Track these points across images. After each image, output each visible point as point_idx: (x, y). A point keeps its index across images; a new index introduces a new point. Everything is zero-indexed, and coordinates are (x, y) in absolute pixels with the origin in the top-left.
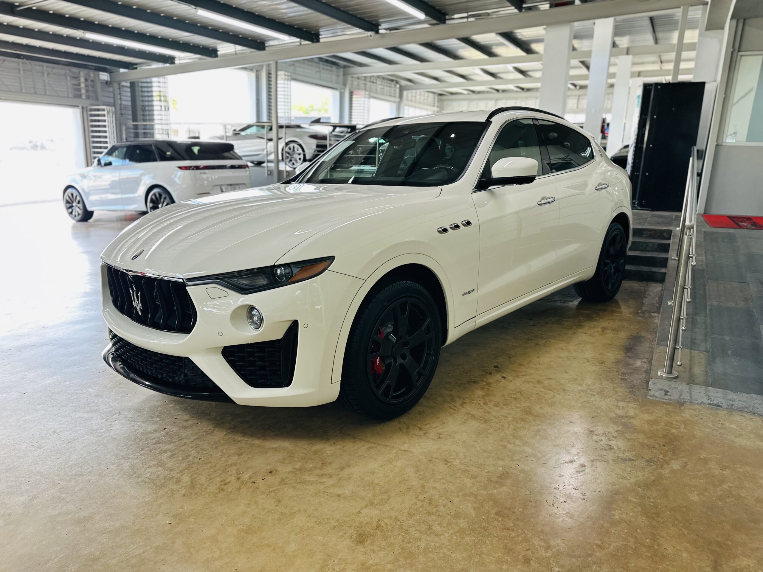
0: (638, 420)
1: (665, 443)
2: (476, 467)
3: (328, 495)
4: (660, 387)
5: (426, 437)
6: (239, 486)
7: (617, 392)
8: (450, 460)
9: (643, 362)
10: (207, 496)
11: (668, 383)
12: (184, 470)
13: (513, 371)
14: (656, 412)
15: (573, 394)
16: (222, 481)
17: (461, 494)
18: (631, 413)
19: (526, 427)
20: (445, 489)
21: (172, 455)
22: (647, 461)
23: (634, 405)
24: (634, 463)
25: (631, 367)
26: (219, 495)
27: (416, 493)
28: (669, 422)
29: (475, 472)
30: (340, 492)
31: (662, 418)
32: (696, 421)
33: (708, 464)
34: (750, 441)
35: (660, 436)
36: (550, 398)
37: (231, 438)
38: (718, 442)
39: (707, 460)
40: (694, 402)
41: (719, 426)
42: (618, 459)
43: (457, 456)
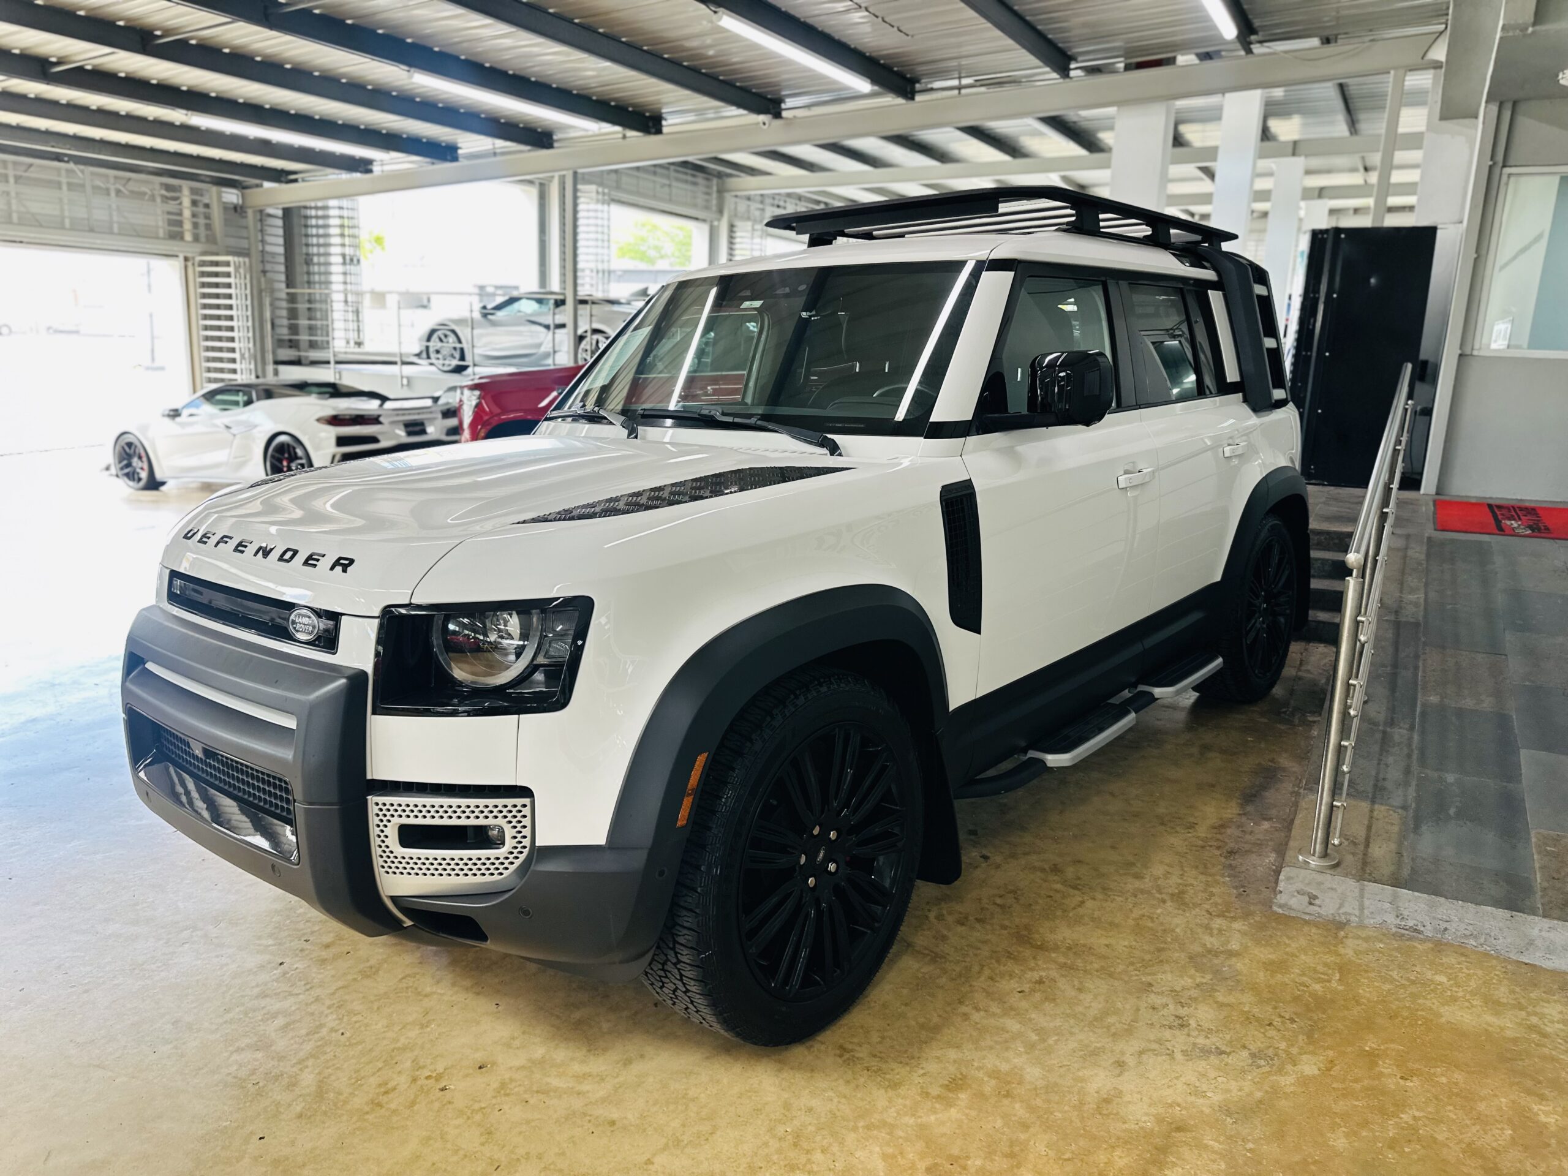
0: (1247, 961)
1: (1295, 1014)
2: (901, 1063)
4: (1299, 886)
6: (412, 1097)
7: (1212, 894)
8: (850, 1047)
9: (1275, 827)
10: (345, 1118)
11: (1320, 877)
12: (307, 1058)
13: (1007, 843)
14: (1285, 944)
15: (1121, 899)
16: (380, 1085)
17: (861, 1124)
18: (1236, 941)
19: (1017, 971)
21: (287, 1025)
23: (1244, 925)
24: (1226, 1060)
25: (1248, 837)
26: (369, 1117)
27: (771, 1120)
28: (1309, 968)
30: (615, 1115)
31: (1297, 957)
32: (1366, 965)
33: (1377, 1064)
34: (1471, 1013)
35: (1288, 998)
36: (1073, 906)
37: (411, 987)
38: (1405, 1014)
39: (1377, 1056)
40: (1365, 921)
41: (1412, 978)
42: (1193, 1050)
43: (866, 1037)
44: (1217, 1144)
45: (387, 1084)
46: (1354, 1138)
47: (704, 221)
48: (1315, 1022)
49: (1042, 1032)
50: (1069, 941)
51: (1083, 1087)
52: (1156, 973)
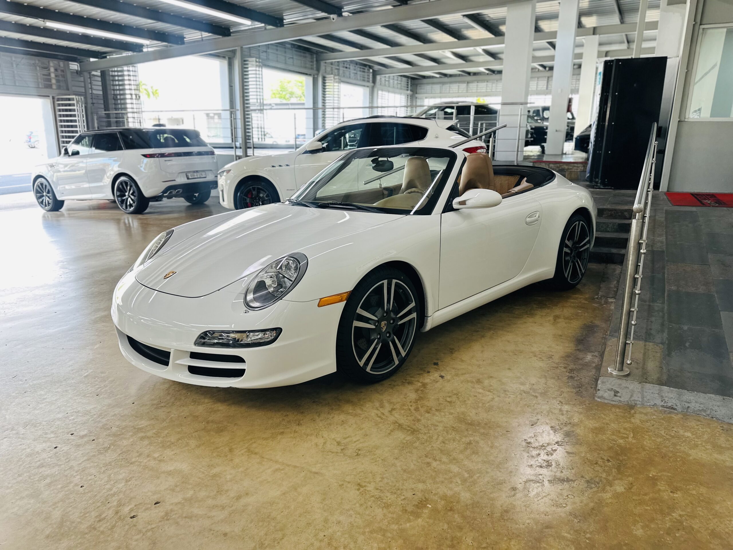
0: (582, 428)
2: (392, 492)
3: (213, 534)
4: (609, 386)
5: (342, 455)
6: (114, 523)
8: (364, 484)
9: (594, 356)
10: (73, 537)
11: (619, 382)
12: (59, 502)
13: (453, 368)
14: (603, 418)
15: (514, 396)
16: (96, 517)
17: (367, 530)
18: (576, 417)
19: (457, 438)
20: (350, 523)
21: (51, 483)
22: (588, 482)
23: (580, 408)
24: (572, 485)
25: (581, 361)
27: (316, 530)
28: (616, 431)
29: (390, 499)
30: (228, 530)
31: (609, 425)
32: (647, 428)
33: (657, 485)
34: (706, 453)
35: (606, 448)
37: (124, 459)
38: (670, 455)
39: (657, 480)
40: (646, 404)
41: (673, 434)
42: (554, 480)
43: (373, 478)
44: (569, 536)
45: (101, 516)
46: (647, 529)
47: (310, 75)
48: (621, 461)
49: (471, 472)
51: (493, 504)
52: (533, 436)
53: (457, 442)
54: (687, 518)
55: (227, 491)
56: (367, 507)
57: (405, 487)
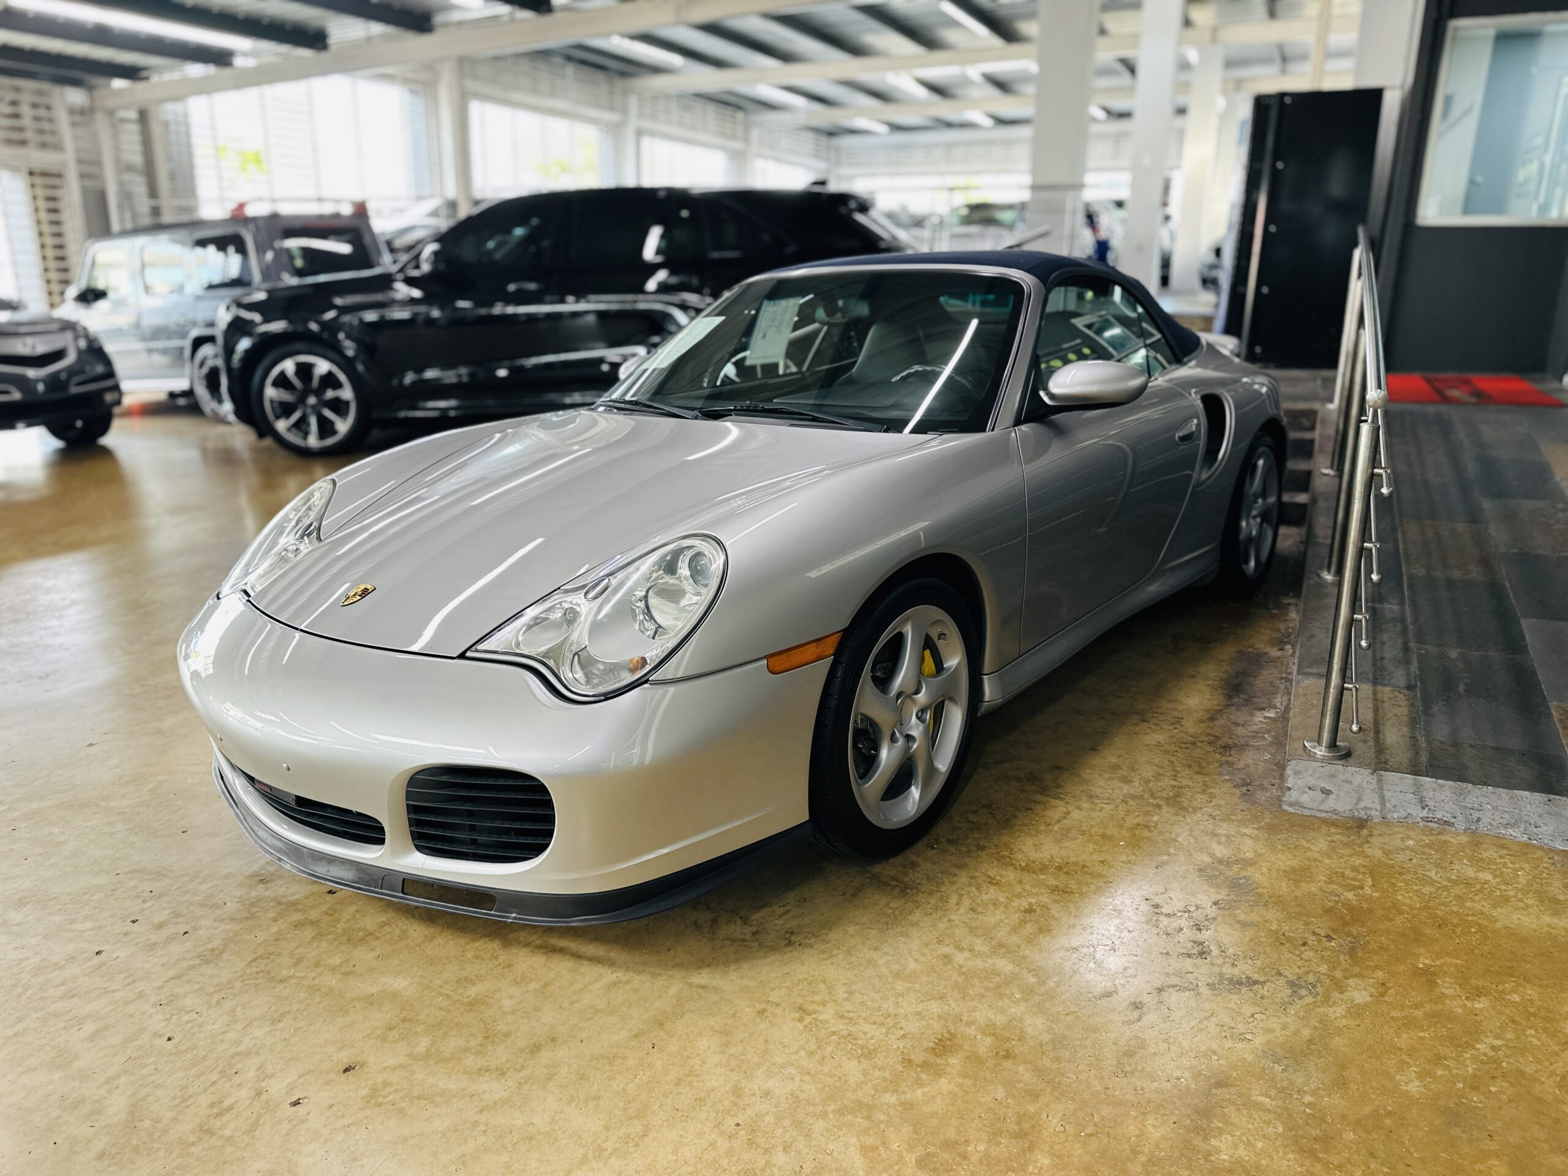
0: (1264, 870)
1: (1332, 929)
2: (875, 1023)
4: (1312, 781)
5: (756, 944)
6: (254, 1118)
7: (1213, 796)
8: (811, 1008)
11: (1330, 770)
14: (1304, 847)
15: (1110, 807)
17: (832, 1107)
18: (1248, 848)
19: (1001, 899)
20: (792, 1095)
21: (97, 1032)
23: (1254, 828)
24: (1260, 992)
25: (1242, 730)
26: (194, 1150)
27: (717, 1113)
28: (1337, 873)
29: (872, 1038)
31: (1320, 861)
32: (1400, 867)
33: (1436, 985)
34: (1529, 914)
35: (1319, 911)
36: (1057, 817)
37: (262, 971)
38: (1455, 921)
39: (1434, 974)
40: (1389, 816)
41: (1454, 878)
42: (1221, 982)
43: (830, 993)
44: (1268, 1100)
45: (221, 1102)
46: (1428, 1079)
48: (1355, 938)
49: (1040, 973)
50: (1058, 860)
51: (1097, 1039)
52: (1163, 891)
53: (1001, 909)
54: (1509, 1053)
55: (507, 1035)
56: (823, 1058)
57: (902, 1011)
